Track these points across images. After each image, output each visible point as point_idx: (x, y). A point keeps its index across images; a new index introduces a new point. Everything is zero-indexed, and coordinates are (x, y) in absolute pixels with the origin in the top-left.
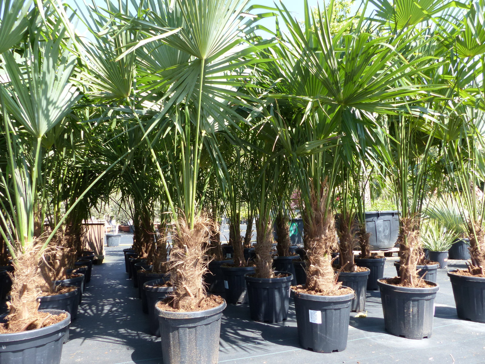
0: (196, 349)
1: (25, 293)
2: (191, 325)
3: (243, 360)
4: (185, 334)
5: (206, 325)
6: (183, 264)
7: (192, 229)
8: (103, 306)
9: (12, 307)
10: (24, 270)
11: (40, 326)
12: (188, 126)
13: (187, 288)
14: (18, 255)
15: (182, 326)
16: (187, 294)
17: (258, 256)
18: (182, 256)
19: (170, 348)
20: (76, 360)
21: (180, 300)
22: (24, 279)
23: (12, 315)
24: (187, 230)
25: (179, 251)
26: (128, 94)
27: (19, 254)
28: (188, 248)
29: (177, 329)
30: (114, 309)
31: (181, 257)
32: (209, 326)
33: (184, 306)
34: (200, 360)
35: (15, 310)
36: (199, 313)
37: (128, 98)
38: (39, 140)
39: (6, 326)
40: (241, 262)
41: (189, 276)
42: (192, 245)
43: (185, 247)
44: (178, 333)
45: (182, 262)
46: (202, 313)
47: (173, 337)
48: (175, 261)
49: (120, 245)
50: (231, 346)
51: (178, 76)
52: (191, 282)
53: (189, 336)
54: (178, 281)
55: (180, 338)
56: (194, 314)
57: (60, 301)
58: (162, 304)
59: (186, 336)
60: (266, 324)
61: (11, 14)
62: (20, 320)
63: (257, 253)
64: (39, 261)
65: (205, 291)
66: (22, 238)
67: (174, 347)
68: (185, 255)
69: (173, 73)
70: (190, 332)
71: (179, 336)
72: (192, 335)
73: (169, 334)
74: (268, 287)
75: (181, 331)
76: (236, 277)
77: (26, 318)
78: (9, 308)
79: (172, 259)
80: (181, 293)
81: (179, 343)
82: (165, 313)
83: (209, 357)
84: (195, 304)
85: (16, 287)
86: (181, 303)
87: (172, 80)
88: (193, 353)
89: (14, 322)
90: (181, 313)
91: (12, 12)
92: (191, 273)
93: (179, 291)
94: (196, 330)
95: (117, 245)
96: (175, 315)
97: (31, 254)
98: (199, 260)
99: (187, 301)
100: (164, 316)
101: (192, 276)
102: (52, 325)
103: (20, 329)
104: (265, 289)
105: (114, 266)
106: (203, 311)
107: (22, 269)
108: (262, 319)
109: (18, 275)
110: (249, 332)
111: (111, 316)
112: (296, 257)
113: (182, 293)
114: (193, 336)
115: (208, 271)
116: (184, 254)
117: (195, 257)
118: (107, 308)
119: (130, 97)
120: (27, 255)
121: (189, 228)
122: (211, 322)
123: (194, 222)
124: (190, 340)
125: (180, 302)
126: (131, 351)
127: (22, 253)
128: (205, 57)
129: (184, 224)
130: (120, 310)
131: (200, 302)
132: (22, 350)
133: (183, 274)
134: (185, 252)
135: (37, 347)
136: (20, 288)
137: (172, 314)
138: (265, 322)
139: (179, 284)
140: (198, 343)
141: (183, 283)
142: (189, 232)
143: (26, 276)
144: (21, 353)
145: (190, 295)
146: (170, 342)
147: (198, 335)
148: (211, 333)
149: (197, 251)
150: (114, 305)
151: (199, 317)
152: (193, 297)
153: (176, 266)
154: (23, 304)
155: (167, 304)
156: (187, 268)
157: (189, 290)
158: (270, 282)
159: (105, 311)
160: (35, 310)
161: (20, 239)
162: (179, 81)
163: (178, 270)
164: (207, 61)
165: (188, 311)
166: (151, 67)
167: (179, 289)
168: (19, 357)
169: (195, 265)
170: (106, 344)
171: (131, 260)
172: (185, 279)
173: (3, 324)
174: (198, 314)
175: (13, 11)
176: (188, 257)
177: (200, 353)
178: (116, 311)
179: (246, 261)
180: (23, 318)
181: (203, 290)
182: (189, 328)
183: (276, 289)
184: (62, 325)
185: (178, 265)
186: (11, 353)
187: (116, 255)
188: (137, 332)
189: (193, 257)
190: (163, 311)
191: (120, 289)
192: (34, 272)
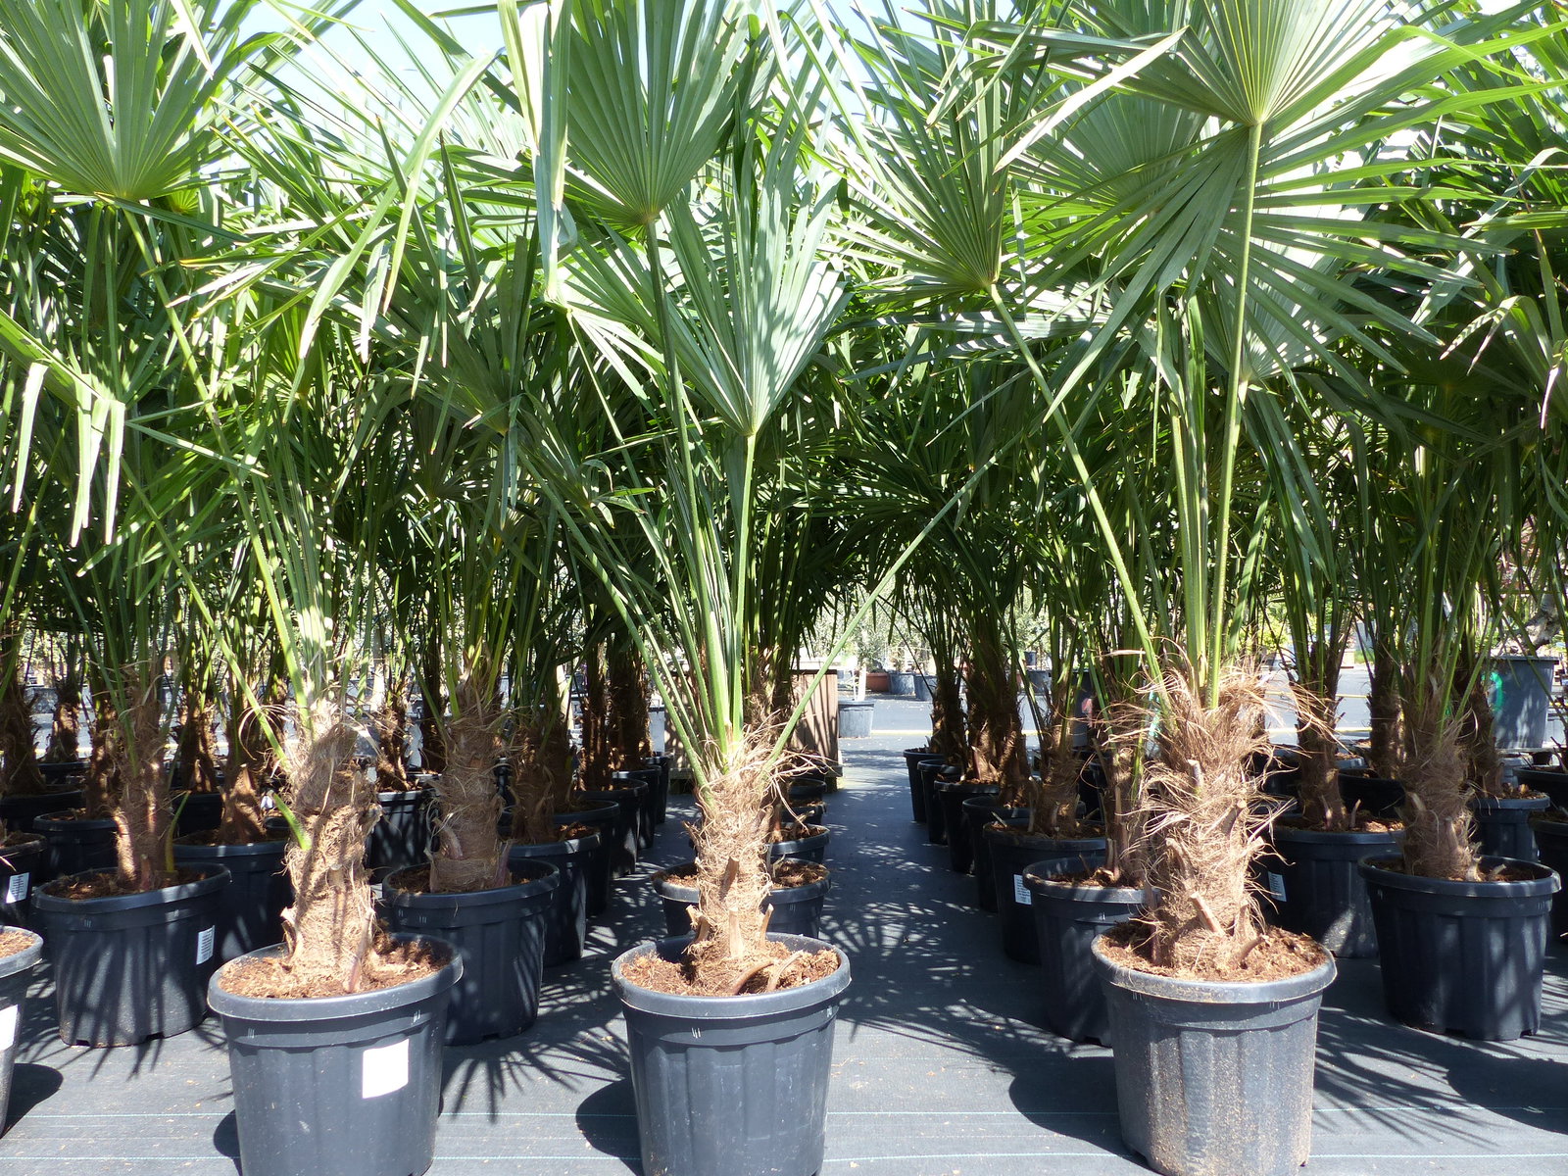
0: (1242, 1105)
1: (735, 884)
2: (1222, 1026)
3: (1401, 1161)
4: (1202, 1053)
5: (1273, 1030)
6: (1185, 824)
7: (1215, 708)
8: (878, 924)
9: (701, 921)
10: (730, 821)
11: (773, 981)
12: (1199, 362)
13: (1202, 902)
14: (712, 777)
15: (1191, 1024)
16: (1200, 922)
17: (1416, 799)
18: (1183, 795)
19: (1151, 1092)
20: (852, 1086)
21: (1176, 938)
22: (730, 846)
23: (704, 943)
24: (1196, 710)
25: (1172, 779)
26: (993, 277)
27: (714, 771)
28: (1203, 770)
29: (1177, 1033)
30: (914, 937)
31: (1179, 799)
32: (1284, 1033)
33: (1190, 960)
34: (1253, 1144)
35: (712, 931)
36: (1249, 989)
37: (994, 287)
38: (751, 441)
39: (689, 974)
40: (1329, 814)
41: (1207, 864)
42: (1216, 761)
43: (1193, 768)
44: (1179, 1047)
45: (1180, 817)
46: (1263, 990)
47: (1161, 1058)
48: (1158, 813)
49: (872, 732)
50: (1340, 1107)
51: (1158, 196)
52: (1213, 884)
53: (1217, 1060)
54: (1167, 878)
55: (1186, 1064)
56: (1235, 991)
57: (792, 908)
58: (1111, 945)
59: (1206, 1059)
60: (1455, 1043)
61: (697, 83)
62: (726, 959)
63: (1412, 789)
64: (762, 796)
65: (1260, 914)
66: (722, 729)
67: (1165, 1090)
68: (1194, 792)
69: (1142, 186)
70: (1219, 1047)
71: (1180, 1055)
72: (1225, 1056)
73: (1147, 1045)
74: (1460, 913)
75: (1189, 1039)
76: (1314, 864)
77: (741, 956)
78: (694, 923)
79: (1147, 805)
80: (1179, 916)
81: (1183, 1077)
82: (1135, 978)
83: (1285, 1136)
84: (1228, 955)
85: (711, 867)
86: (1180, 949)
87: (1136, 212)
88: (1231, 1116)
89: (709, 964)
90: (1184, 982)
91: (698, 77)
92: (1214, 853)
93: (1173, 911)
94: (1239, 1042)
95: (866, 734)
96: (1168, 986)
97: (742, 775)
98: (1240, 810)
99: (1203, 945)
100: (1129, 987)
101: (1218, 865)
102: (809, 985)
103: (727, 984)
104: (1449, 918)
105: (873, 801)
106: (1265, 983)
107: (723, 818)
108: (1436, 1021)
109: (714, 834)
110: (1397, 1065)
111: (910, 957)
112: (1534, 804)
113: (1184, 916)
114: (1229, 1062)
115: (1267, 849)
116: (1190, 790)
117: (1227, 803)
118: (891, 934)
119: (1000, 284)
120: (734, 778)
121: (1204, 703)
122: (1291, 1020)
123: (1218, 687)
124: (1219, 1072)
125: (1177, 944)
126: (1006, 1081)
127: (722, 771)
128: (1262, 117)
129: (1187, 694)
130: (932, 942)
131: (1246, 953)
132: (741, 1047)
133: (1185, 854)
134: (1194, 783)
135: (777, 1042)
136: (720, 869)
137: (1158, 982)
138: (1448, 1033)
139: (1170, 888)
140: (1248, 1085)
141: (1188, 884)
142: (1205, 719)
143: (735, 837)
144: (738, 1053)
145: (1211, 928)
146: (1149, 1073)
147: (1246, 1061)
148: (1290, 1059)
149: (1231, 781)
150: (910, 924)
151: (1253, 1001)
152: (1220, 931)
153: (1166, 829)
154: (732, 915)
155: (1129, 949)
156: (1200, 836)
157: (1208, 910)
158: (1472, 894)
159: (890, 942)
160: (760, 935)
161: (715, 733)
162: (1165, 211)
163: (1170, 841)
164: (1269, 129)
165: (1207, 979)
166: (1063, 176)
167: (1173, 901)
168: (733, 1064)
169: (1227, 827)
170: (925, 1045)
171: (941, 786)
172: (1195, 872)
173: (678, 966)
174: (1248, 992)
175: (701, 73)
176: (1205, 801)
177: (1256, 1121)
178: (919, 942)
179: (1349, 810)
180: (733, 956)
181: (1253, 912)
182: (1217, 1034)
183: (1493, 919)
184: (834, 985)
185: (1170, 826)
186: (714, 1052)
187: (871, 764)
188: (1006, 1018)
189: (1217, 800)
190: (1124, 969)
191: (913, 875)
192: (753, 828)
